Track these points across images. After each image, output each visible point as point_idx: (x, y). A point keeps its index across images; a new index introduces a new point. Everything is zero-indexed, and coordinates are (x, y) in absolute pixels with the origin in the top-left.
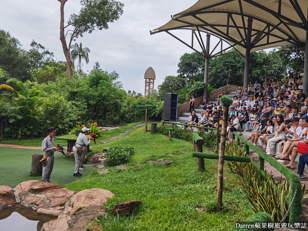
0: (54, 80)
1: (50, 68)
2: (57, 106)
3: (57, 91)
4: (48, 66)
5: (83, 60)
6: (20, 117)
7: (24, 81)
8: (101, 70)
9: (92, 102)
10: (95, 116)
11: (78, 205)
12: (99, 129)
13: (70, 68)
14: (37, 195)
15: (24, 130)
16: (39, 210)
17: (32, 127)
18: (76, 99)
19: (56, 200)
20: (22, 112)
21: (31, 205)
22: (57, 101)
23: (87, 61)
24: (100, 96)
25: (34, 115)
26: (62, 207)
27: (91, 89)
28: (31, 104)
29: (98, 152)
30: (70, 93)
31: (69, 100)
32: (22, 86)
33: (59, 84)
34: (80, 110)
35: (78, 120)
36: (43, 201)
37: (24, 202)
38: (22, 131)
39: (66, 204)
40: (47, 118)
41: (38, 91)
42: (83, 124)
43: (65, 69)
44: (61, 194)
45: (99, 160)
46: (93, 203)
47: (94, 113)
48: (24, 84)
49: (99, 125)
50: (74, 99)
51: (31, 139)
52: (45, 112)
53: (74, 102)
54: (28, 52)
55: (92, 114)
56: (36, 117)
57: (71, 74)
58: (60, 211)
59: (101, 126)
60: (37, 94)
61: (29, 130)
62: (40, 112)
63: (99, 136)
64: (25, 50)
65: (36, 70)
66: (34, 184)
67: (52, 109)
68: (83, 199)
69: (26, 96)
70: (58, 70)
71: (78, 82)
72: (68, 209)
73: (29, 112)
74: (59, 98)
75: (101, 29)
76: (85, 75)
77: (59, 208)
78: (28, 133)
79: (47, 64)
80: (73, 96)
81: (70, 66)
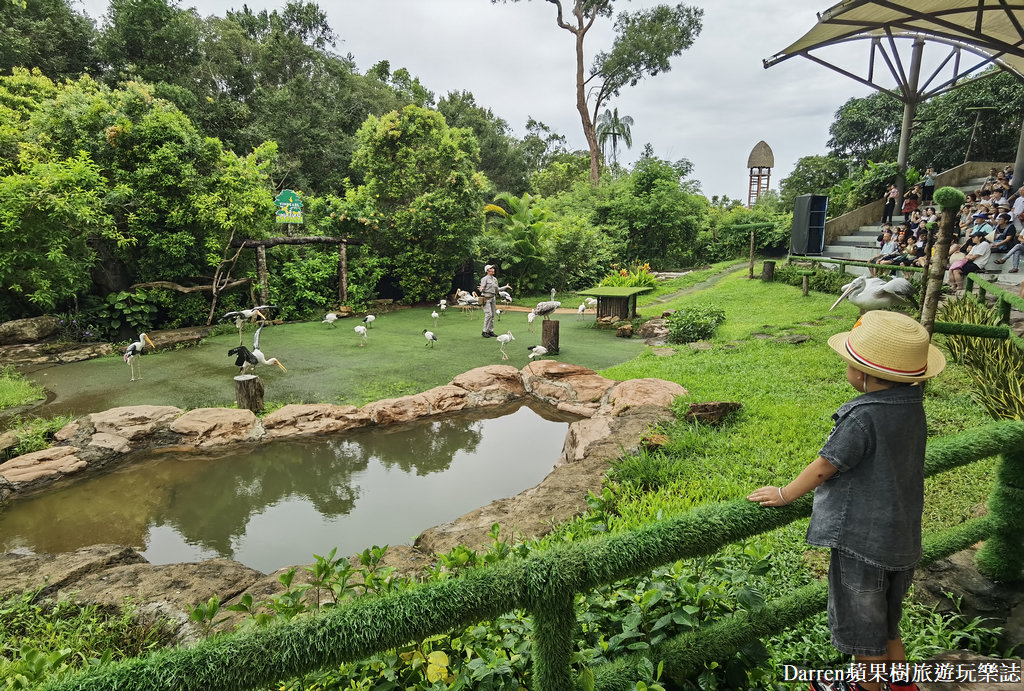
0: (568, 189)
1: (561, 167)
2: (577, 237)
3: (575, 208)
4: (556, 163)
5: (621, 142)
6: (517, 260)
7: (519, 194)
8: (656, 158)
9: (638, 225)
10: (644, 252)
11: (622, 402)
12: (653, 277)
13: (597, 161)
14: (555, 383)
15: (526, 281)
16: (561, 406)
17: (536, 276)
18: (609, 221)
19: (586, 392)
20: (521, 250)
21: (547, 398)
22: (576, 227)
23: (629, 144)
24: (655, 211)
25: (538, 255)
26: (596, 404)
27: (637, 199)
28: (533, 237)
29: (653, 318)
30: (597, 210)
31: (596, 225)
32: (518, 204)
33: (577, 195)
34: (615, 242)
35: (613, 261)
36: (565, 392)
37: (536, 391)
38: (521, 283)
39: (603, 400)
40: (560, 260)
41: (543, 211)
42: (623, 267)
43: (586, 166)
44: (594, 383)
45: (655, 332)
46: (650, 401)
47: (643, 247)
48: (522, 201)
49: (654, 268)
50: (605, 222)
51: (536, 297)
52: (557, 248)
53: (606, 228)
54: (522, 142)
55: (639, 249)
56: (543, 259)
57: (600, 174)
58: (593, 410)
59: (656, 270)
60: (541, 217)
61: (532, 281)
62: (547, 249)
63: (655, 289)
64: (516, 138)
65: (536, 173)
66: (550, 365)
67: (568, 242)
68: (631, 393)
69: (525, 222)
70: (574, 169)
71: (611, 187)
72: (605, 407)
73: (530, 251)
74: (579, 222)
75: (654, 74)
76: (625, 171)
77: (591, 404)
78: (531, 286)
79: (555, 159)
80: (603, 215)
81: (597, 158)
